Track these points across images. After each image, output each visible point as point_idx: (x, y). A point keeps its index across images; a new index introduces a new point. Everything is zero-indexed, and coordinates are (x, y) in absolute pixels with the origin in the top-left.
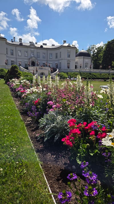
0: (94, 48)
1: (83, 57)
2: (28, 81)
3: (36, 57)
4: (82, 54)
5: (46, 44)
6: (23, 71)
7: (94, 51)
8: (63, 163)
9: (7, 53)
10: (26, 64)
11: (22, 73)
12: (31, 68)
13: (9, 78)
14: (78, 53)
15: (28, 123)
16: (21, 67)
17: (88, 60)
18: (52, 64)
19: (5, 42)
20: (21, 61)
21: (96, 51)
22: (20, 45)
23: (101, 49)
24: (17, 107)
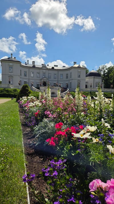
0: (104, 68)
1: (93, 77)
2: (35, 98)
3: (47, 77)
4: (92, 74)
5: (57, 66)
6: (35, 91)
7: (105, 71)
8: (48, 165)
9: (21, 75)
10: (37, 84)
11: (32, 92)
12: (43, 88)
13: (20, 96)
14: (88, 73)
15: (27, 132)
16: (33, 87)
17: (98, 80)
18: (63, 84)
19: (19, 64)
20: (33, 81)
21: (106, 71)
22: (33, 67)
23: (111, 69)
24: (21, 120)
